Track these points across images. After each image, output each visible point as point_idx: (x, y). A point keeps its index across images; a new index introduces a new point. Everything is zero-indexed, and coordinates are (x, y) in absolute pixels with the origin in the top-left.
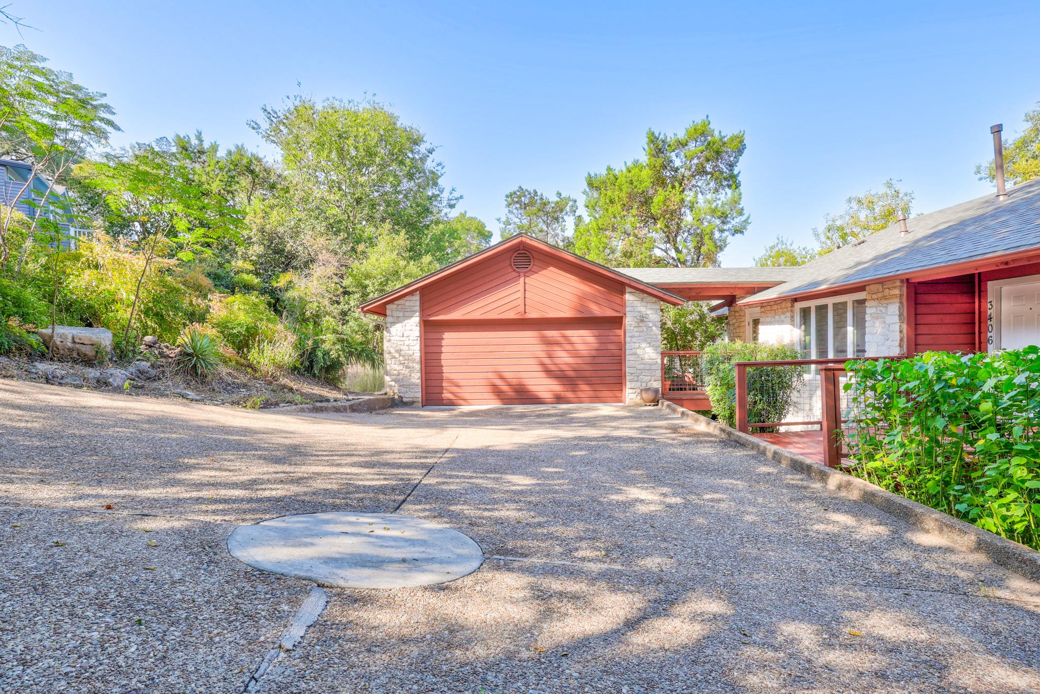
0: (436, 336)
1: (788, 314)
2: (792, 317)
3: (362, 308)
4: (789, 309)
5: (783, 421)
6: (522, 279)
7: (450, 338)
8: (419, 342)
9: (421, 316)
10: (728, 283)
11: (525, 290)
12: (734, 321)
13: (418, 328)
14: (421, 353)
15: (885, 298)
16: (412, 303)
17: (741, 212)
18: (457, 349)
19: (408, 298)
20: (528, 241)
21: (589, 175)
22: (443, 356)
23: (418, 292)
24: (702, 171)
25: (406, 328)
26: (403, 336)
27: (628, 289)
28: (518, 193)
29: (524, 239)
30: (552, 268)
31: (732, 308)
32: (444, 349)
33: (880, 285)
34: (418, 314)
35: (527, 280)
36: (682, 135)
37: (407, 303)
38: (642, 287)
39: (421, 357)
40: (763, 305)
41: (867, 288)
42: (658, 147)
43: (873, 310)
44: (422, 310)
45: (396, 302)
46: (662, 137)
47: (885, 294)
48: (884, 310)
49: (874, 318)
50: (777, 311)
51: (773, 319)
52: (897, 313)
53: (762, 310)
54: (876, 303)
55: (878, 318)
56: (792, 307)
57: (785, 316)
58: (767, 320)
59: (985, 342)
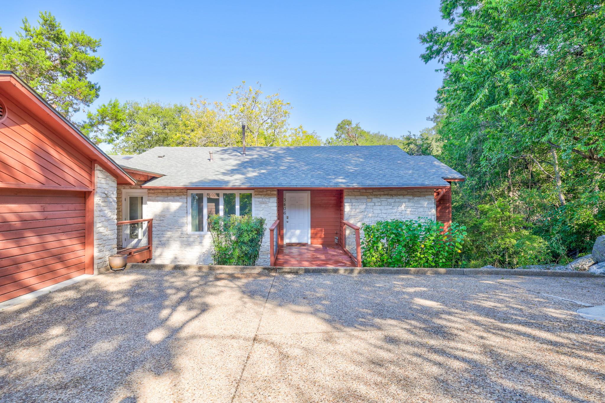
1: (184, 197)
2: (187, 198)
4: (185, 193)
41: (255, 190)
47: (268, 193)
48: (267, 200)
49: (261, 203)
50: (170, 194)
51: (166, 199)
52: (276, 202)
53: (150, 192)
54: (262, 196)
55: (264, 203)
56: (187, 192)
57: (180, 197)
58: (158, 198)
59: (283, 214)
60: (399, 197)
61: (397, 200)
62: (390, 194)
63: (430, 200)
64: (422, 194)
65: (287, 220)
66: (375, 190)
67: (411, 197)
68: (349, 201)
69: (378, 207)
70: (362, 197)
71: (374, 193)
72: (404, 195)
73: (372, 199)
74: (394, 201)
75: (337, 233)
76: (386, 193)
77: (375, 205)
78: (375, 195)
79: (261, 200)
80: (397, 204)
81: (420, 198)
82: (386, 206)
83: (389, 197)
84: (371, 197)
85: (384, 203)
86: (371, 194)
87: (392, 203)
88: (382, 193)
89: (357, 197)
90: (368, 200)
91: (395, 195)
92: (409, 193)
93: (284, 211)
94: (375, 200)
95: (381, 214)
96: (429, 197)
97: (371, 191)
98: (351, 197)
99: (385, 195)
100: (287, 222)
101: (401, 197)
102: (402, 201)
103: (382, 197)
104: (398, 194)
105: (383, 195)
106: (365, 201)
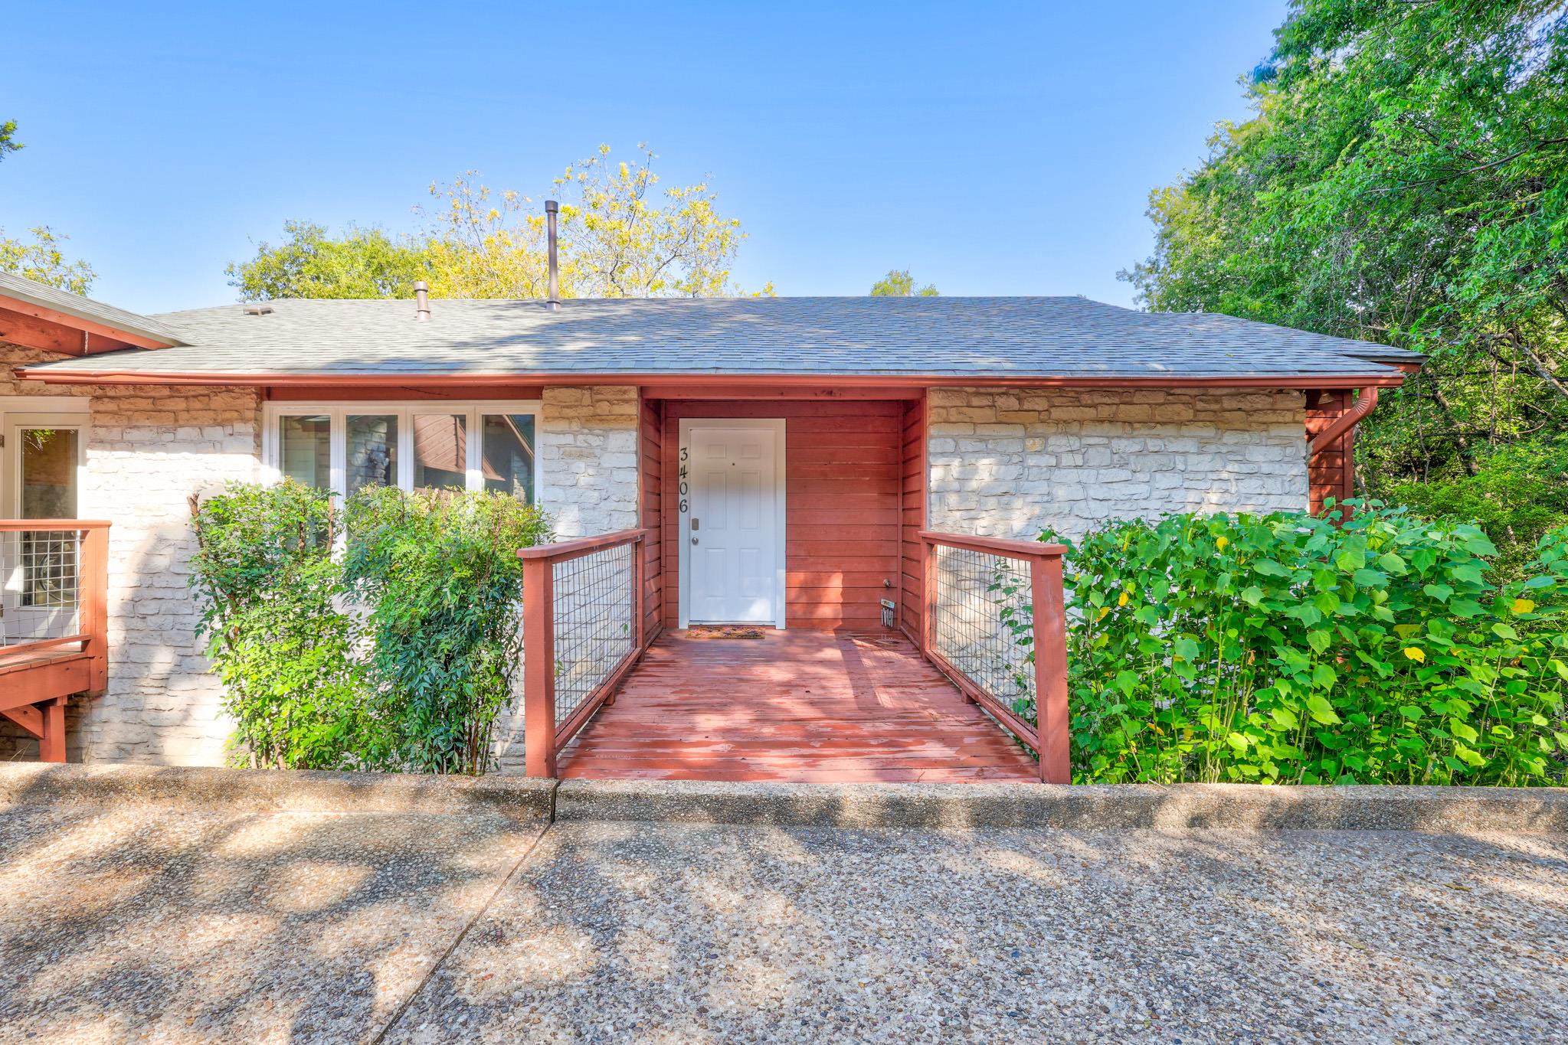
1: (250, 428)
2: (258, 436)
4: (250, 414)
15: (596, 418)
33: (587, 393)
40: (100, 389)
41: (546, 393)
43: (566, 439)
47: (599, 411)
48: (595, 441)
49: (570, 455)
50: (185, 415)
51: (170, 436)
52: (633, 448)
53: (101, 408)
54: (575, 426)
55: (581, 456)
56: (259, 409)
57: (229, 430)
58: (134, 435)
59: (677, 507)
60: (1159, 430)
61: (1153, 444)
62: (1122, 416)
63: (1285, 446)
64: (1255, 417)
65: (694, 534)
66: (1057, 401)
67: (1209, 432)
68: (950, 446)
69: (1074, 475)
70: (1003, 430)
71: (1056, 413)
72: (1179, 424)
73: (1045, 438)
74: (1137, 448)
75: (888, 587)
76: (1105, 412)
77: (1057, 466)
78: (1057, 422)
79: (568, 439)
80: (1152, 462)
81: (1246, 436)
82: (1107, 467)
83: (1119, 432)
84: (1040, 429)
85: (1097, 456)
86: (1044, 416)
87: (1132, 458)
88: (1091, 413)
89: (983, 431)
90: (1029, 442)
91: (1144, 423)
92: (1202, 416)
93: (681, 498)
94: (1058, 443)
95: (1083, 504)
96: (1283, 431)
98: (955, 430)
99: (1102, 421)
100: (695, 542)
101: (1170, 430)
102: (1172, 447)
103: (1088, 429)
104: (1158, 418)
105: (1093, 421)
106: (1016, 447)
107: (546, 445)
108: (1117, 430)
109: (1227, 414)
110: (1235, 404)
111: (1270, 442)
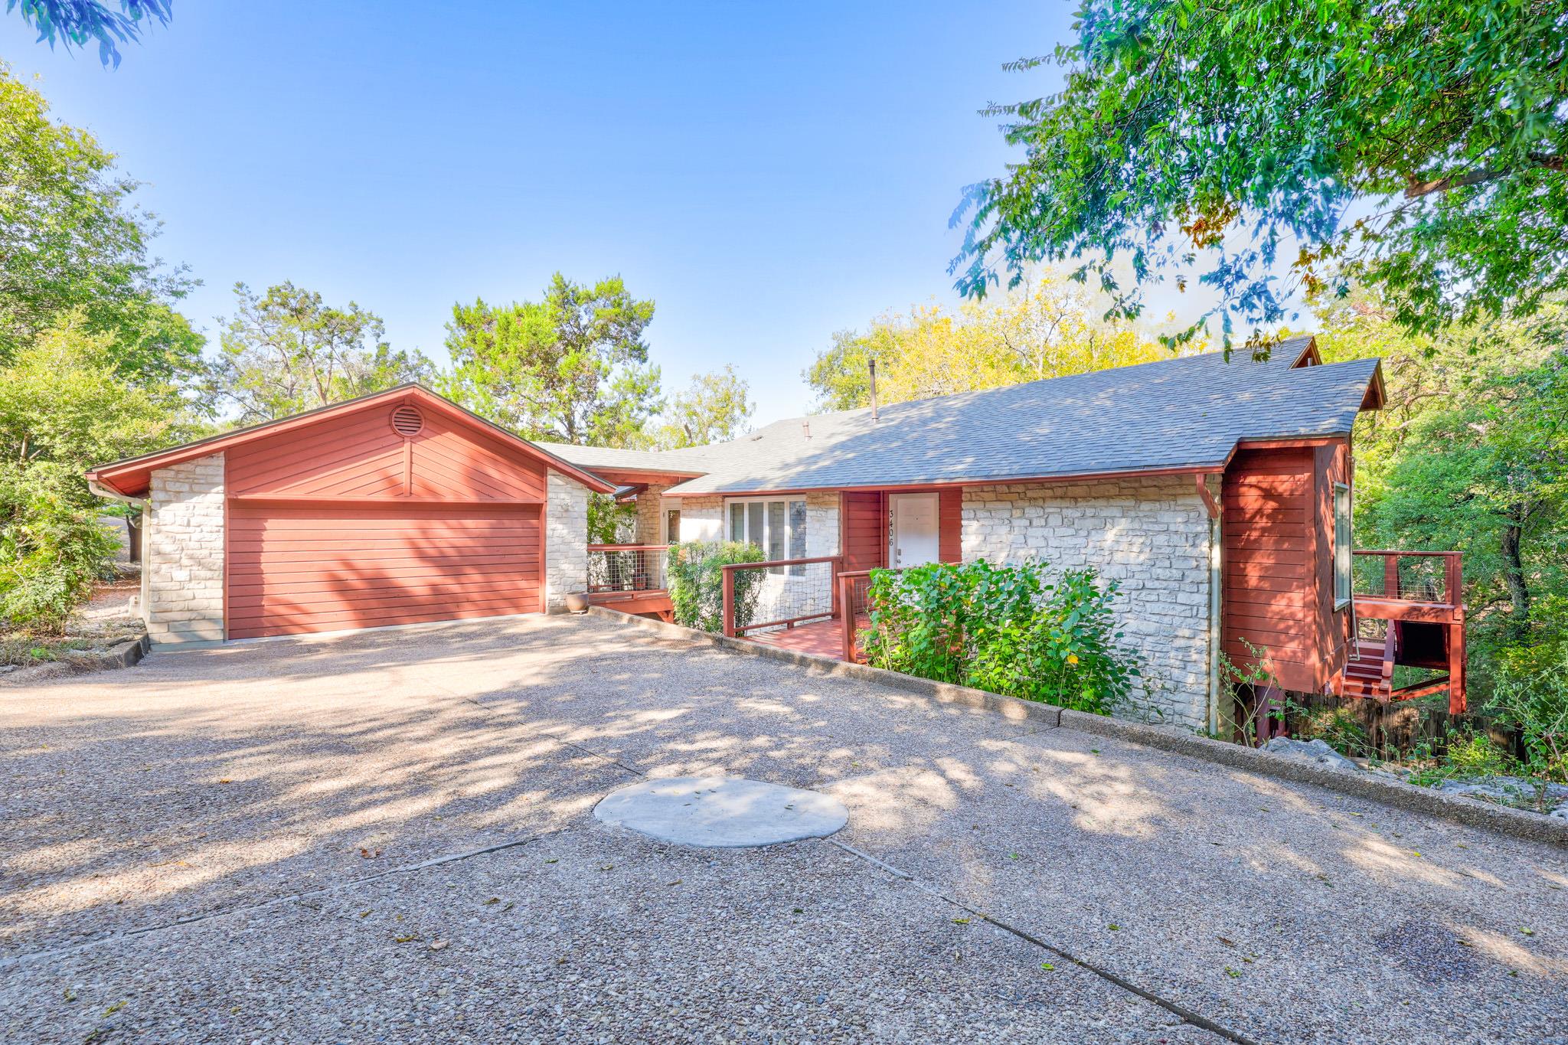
0: (253, 525)
1: (719, 509)
2: (723, 512)
3: (99, 474)
4: (717, 504)
5: (754, 623)
6: (407, 445)
7: (275, 528)
8: (221, 535)
9: (227, 492)
10: (656, 471)
11: (411, 463)
12: (645, 511)
13: (222, 512)
14: (225, 553)
15: (825, 503)
16: (209, 471)
17: (657, 391)
18: (293, 546)
19: (200, 461)
20: (423, 395)
21: (458, 305)
22: (264, 557)
23: (222, 453)
24: (605, 334)
25: (197, 511)
26: (188, 525)
27: (550, 471)
28: (283, 291)
29: (417, 392)
30: (450, 435)
31: (642, 496)
32: (266, 546)
34: (221, 488)
35: (416, 448)
36: (592, 290)
37: (198, 470)
38: (569, 470)
39: (225, 560)
40: (689, 497)
41: (806, 493)
42: (567, 298)
43: (813, 513)
44: (229, 481)
45: (175, 467)
46: (571, 286)
47: (825, 500)
48: (824, 514)
50: (704, 504)
51: (700, 513)
52: (837, 517)
53: (684, 502)
54: (817, 507)
56: (723, 501)
58: (692, 513)
59: (887, 543)
60: (1093, 502)
61: (1089, 512)
62: (1070, 494)
64: (1165, 491)
66: (1030, 486)
67: (1132, 503)
68: (972, 514)
69: (1039, 532)
70: (999, 505)
71: (1030, 494)
72: (1108, 498)
73: (1023, 508)
74: (1079, 514)
76: (1059, 492)
77: (1030, 525)
78: (1030, 499)
80: (1088, 522)
81: (1159, 504)
82: (1060, 527)
83: (1068, 504)
84: (1020, 503)
85: (1054, 520)
86: (1022, 495)
88: (1049, 493)
90: (1014, 512)
91: (1084, 498)
92: (1125, 492)
93: (890, 538)
94: (1031, 512)
95: (1044, 550)
96: (1189, 501)
97: (1020, 489)
98: (975, 506)
99: (1056, 498)
101: (1101, 502)
102: (1104, 514)
103: (1049, 503)
104: (1093, 494)
105: (1051, 498)
106: (1007, 515)
107: (810, 514)
108: (1065, 504)
109: (1143, 490)
110: (1150, 483)
111: (1177, 508)
